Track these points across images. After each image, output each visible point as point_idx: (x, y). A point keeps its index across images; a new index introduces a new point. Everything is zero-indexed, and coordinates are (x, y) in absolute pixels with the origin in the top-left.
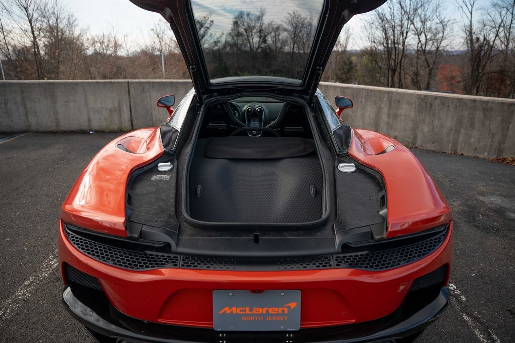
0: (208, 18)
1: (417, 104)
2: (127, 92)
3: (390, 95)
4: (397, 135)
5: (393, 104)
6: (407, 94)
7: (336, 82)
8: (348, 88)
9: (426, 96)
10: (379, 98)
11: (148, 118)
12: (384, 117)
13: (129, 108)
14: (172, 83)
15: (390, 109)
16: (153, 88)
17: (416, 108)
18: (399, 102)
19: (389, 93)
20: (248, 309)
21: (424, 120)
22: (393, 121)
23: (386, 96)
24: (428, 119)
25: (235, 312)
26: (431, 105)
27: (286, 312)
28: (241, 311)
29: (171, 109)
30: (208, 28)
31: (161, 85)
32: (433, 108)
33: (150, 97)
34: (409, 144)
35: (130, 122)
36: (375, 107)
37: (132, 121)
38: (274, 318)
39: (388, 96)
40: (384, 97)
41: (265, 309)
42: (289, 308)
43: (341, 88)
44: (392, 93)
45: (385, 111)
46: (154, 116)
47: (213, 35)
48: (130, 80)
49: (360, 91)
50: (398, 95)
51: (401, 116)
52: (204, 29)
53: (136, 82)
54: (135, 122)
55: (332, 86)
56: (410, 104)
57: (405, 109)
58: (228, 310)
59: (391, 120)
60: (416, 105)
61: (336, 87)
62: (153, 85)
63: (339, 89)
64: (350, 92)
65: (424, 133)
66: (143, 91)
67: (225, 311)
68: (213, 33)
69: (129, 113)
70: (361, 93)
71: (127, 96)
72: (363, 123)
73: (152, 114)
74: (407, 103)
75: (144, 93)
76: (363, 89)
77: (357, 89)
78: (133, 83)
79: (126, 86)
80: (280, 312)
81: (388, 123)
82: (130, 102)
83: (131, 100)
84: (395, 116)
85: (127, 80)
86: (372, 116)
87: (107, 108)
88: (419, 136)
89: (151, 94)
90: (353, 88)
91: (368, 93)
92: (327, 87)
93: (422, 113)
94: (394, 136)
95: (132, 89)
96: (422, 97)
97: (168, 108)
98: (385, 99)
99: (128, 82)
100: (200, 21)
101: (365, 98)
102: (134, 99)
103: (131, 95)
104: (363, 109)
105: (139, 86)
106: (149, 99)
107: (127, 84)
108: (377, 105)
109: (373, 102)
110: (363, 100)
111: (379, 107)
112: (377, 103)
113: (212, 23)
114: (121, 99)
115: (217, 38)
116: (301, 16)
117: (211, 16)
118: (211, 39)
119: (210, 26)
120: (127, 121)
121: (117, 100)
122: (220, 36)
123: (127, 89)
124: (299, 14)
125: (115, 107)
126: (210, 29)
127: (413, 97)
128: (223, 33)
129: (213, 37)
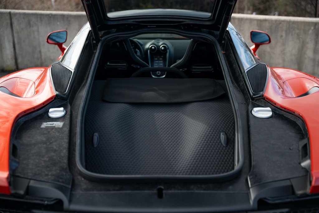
2: (9, 25)
3: (317, 27)
7: (252, 14)
8: (265, 20)
10: (304, 30)
11: (36, 56)
12: (309, 53)
13: (12, 44)
14: (63, 16)
15: (316, 43)
16: (41, 20)
23: (312, 28)
29: (64, 46)
31: (50, 17)
33: (38, 31)
35: (14, 61)
36: (298, 41)
37: (16, 59)
39: (315, 28)
40: (309, 30)
43: (258, 20)
45: (310, 45)
46: (43, 54)
48: (13, 11)
49: (280, 23)
53: (20, 14)
54: (19, 61)
55: (247, 19)
59: (318, 56)
61: (251, 20)
62: (40, 18)
63: (255, 22)
64: (267, 24)
66: (29, 24)
69: (12, 50)
70: (281, 25)
71: (9, 30)
72: (284, 61)
73: (40, 52)
75: (30, 26)
76: (284, 21)
77: (276, 21)
78: (16, 14)
79: (8, 17)
81: (314, 60)
82: (13, 36)
83: (15, 35)
85: (8, 11)
86: (295, 52)
89: (38, 28)
90: (272, 20)
91: (289, 25)
92: (241, 20)
95: (15, 21)
97: (60, 45)
98: (311, 31)
99: (10, 13)
101: (286, 31)
102: (18, 33)
103: (14, 28)
104: (284, 44)
105: (24, 18)
106: (36, 33)
107: (8, 15)
108: (301, 39)
109: (296, 35)
110: (284, 34)
111: (303, 42)
112: (301, 36)
114: (2, 32)
120: (10, 58)
123: (9, 21)
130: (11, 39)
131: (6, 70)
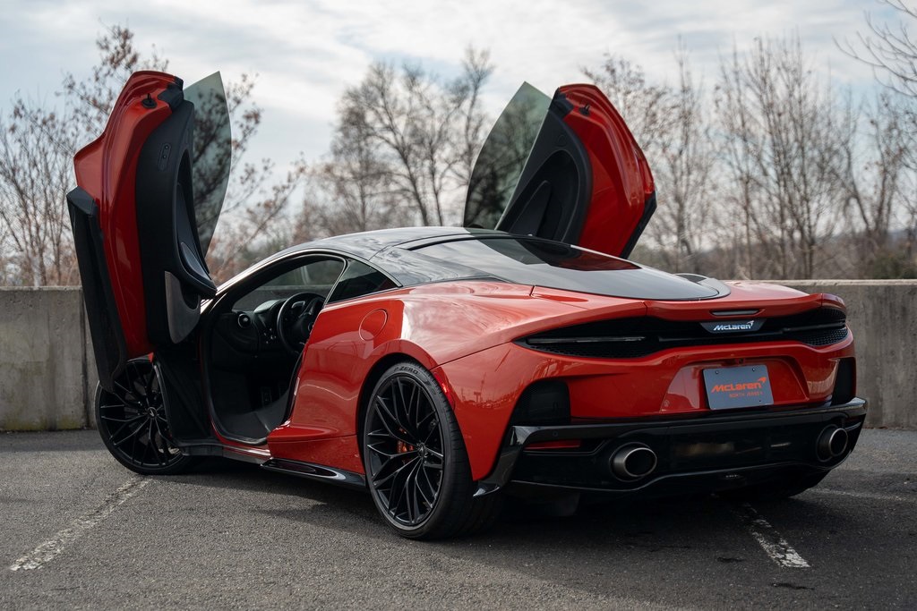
0: (238, 102)
1: (870, 312)
6: (841, 287)
9: (888, 289)
17: (867, 323)
21: (892, 353)
24: (903, 349)
26: (904, 310)
32: (910, 317)
35: (82, 405)
37: (86, 401)
47: (257, 177)
60: (867, 315)
65: (896, 386)
68: (259, 168)
69: (80, 379)
82: (84, 345)
87: (13, 365)
88: (885, 396)
93: (885, 334)
96: (880, 292)
107: (78, 295)
113: (252, 124)
114: (59, 338)
115: (274, 188)
116: (641, 81)
117: (248, 93)
118: (251, 193)
119: (245, 136)
120: (72, 400)
121: (45, 342)
122: (289, 181)
123: (78, 312)
124: (633, 76)
125: (39, 362)
126: (244, 150)
127: (856, 293)
128: (301, 165)
129: (258, 186)
130: (79, 352)
131: (61, 430)
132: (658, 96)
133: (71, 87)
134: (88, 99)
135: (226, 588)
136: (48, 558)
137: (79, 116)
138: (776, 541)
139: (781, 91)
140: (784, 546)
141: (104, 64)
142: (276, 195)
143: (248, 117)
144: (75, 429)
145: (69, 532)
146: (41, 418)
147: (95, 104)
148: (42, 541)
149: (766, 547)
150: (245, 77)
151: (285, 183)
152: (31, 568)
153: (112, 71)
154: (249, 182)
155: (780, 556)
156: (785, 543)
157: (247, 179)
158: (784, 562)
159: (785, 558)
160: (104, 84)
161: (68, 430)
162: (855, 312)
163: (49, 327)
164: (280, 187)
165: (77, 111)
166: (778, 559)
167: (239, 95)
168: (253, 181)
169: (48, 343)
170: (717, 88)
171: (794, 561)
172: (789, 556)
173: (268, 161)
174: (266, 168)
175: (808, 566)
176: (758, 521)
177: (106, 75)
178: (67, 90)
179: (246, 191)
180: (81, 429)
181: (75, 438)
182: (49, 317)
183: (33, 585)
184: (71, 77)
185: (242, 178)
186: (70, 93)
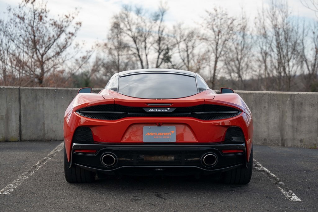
2: (18, 99)
3: (292, 98)
4: (302, 138)
5: (296, 106)
6: (308, 95)
8: (251, 94)
10: (282, 101)
11: (39, 127)
12: (289, 121)
13: (18, 117)
14: (67, 91)
15: (293, 112)
16: (47, 95)
18: (302, 104)
19: (291, 95)
20: (156, 133)
22: (297, 124)
23: (289, 99)
25: (151, 135)
27: (170, 135)
28: (153, 134)
30: (73, 34)
31: (56, 92)
33: (43, 105)
34: (315, 146)
35: (19, 132)
36: (279, 111)
37: (20, 131)
38: (166, 137)
39: (291, 99)
40: (287, 101)
41: (162, 134)
42: (171, 133)
44: (294, 95)
45: (289, 114)
46: (46, 125)
48: (22, 87)
49: (263, 96)
50: (300, 97)
51: (305, 118)
52: (67, 37)
54: (23, 132)
56: (312, 105)
57: (307, 111)
58: (148, 134)
59: (295, 123)
62: (47, 93)
64: (252, 97)
66: (36, 98)
67: (148, 135)
69: (18, 121)
70: (263, 97)
72: (268, 129)
73: (44, 124)
74: (310, 105)
75: (37, 101)
76: (265, 94)
77: (259, 94)
78: (24, 90)
79: (17, 92)
80: (168, 135)
81: (293, 127)
82: (20, 109)
83: (22, 108)
84: (299, 119)
85: (18, 87)
86: (277, 120)
89: (44, 102)
90: (256, 94)
91: (270, 97)
94: (300, 139)
95: (23, 96)
98: (288, 102)
100: (59, 23)
101: (268, 103)
102: (24, 106)
103: (21, 102)
104: (267, 114)
105: (31, 93)
106: (41, 106)
107: (18, 90)
108: (280, 109)
109: (276, 106)
110: (266, 105)
111: (283, 111)
112: (281, 107)
113: (79, 26)
114: (10, 106)
115: (87, 51)
116: (227, 15)
117: (77, 15)
118: (78, 53)
119: (76, 31)
120: (15, 130)
121: (5, 108)
122: (92, 48)
123: (18, 96)
124: (224, 12)
125: (2, 115)
126: (76, 37)
127: (315, 97)
128: (97, 43)
129: (80, 50)
130: (18, 112)
131: (10, 141)
132: (233, 20)
133: (10, 10)
134: (16, 15)
135: (81, 203)
136: (12, 190)
137: (12, 21)
138: (288, 191)
139: (280, 20)
140: (291, 193)
141: (23, 2)
142: (87, 54)
143: (77, 24)
144: (16, 141)
145: (18, 180)
146: (3, 137)
147: (18, 16)
148: (8, 184)
149: (284, 193)
150: (76, 9)
151: (91, 49)
152: (6, 194)
153: (26, 5)
154: (77, 49)
155: (290, 197)
156: (291, 192)
157: (76, 47)
158: (292, 199)
159: (292, 197)
160: (22, 9)
161: (13, 141)
162: (314, 105)
163: (6, 102)
164: (88, 51)
165: (11, 19)
166: (289, 198)
167: (74, 16)
168: (78, 48)
169: (6, 108)
170: (256, 18)
171: (295, 199)
172: (293, 197)
173: (84, 41)
174: (83, 44)
175: (301, 201)
176: (280, 183)
177: (23, 6)
178: (8, 11)
179: (75, 52)
180: (18, 141)
181: (16, 145)
182: (7, 98)
183: (7, 201)
184: (10, 6)
185: (74, 47)
186: (9, 12)
